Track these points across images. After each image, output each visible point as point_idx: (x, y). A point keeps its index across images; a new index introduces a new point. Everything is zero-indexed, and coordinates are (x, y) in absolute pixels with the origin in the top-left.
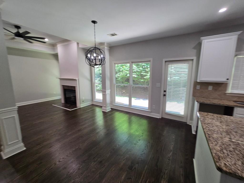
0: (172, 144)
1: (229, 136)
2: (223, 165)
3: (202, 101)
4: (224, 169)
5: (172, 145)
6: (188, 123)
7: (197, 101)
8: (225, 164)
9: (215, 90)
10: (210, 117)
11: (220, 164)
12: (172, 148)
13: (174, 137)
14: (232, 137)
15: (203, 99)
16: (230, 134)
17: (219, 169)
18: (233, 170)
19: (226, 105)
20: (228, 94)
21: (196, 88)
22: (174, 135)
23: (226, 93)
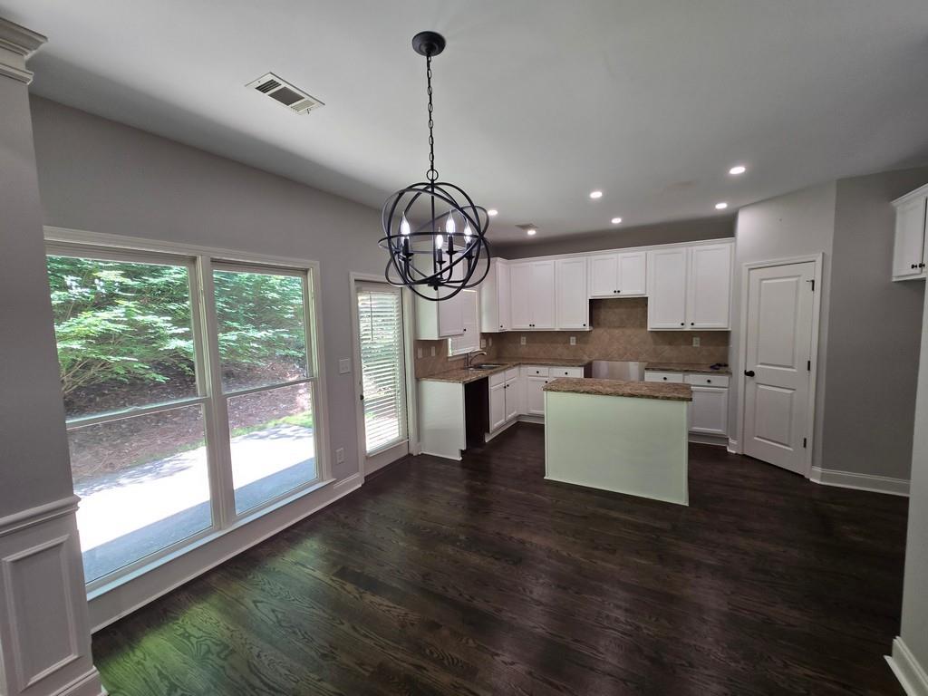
6: (413, 454)
9: (438, 355)
20: (449, 360)
21: (417, 356)
23: (448, 358)
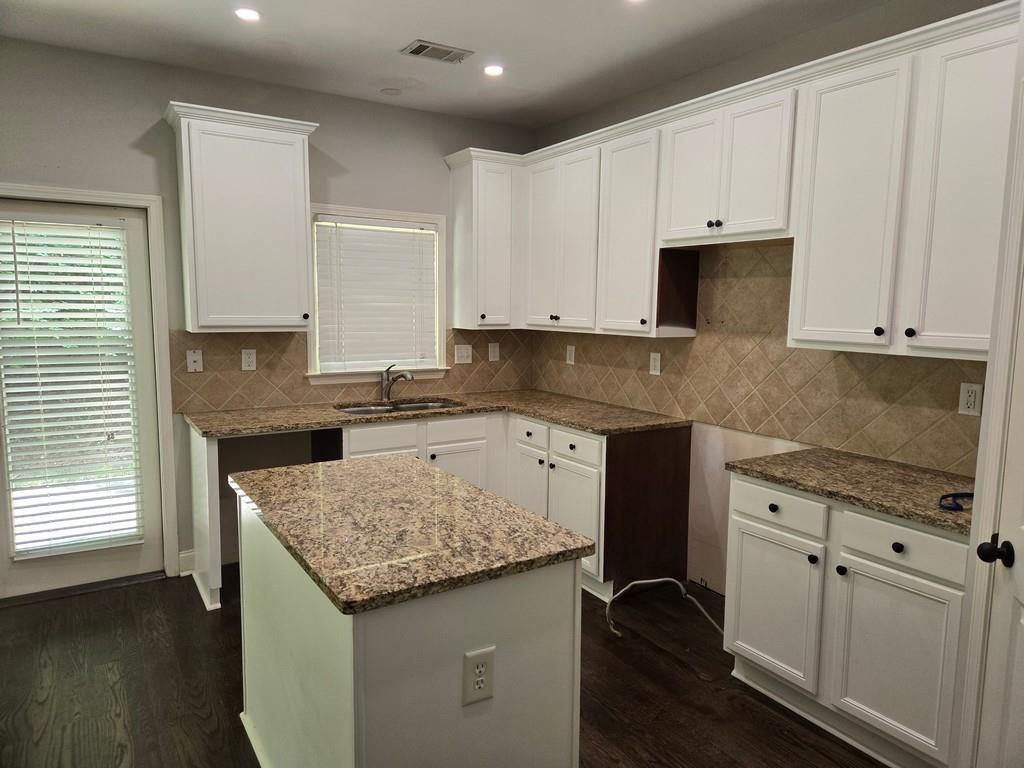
0: (118, 715)
1: (349, 519)
2: (353, 591)
3: (226, 429)
4: (359, 598)
5: (119, 722)
6: (170, 573)
7: (205, 434)
8: (359, 587)
9: (268, 366)
10: (280, 482)
11: (347, 593)
12: (120, 735)
13: (113, 677)
14: (358, 517)
15: (228, 417)
16: (351, 511)
17: (348, 607)
18: (375, 589)
19: (317, 428)
20: (313, 382)
21: (185, 368)
22: (110, 665)
23: (307, 378)
